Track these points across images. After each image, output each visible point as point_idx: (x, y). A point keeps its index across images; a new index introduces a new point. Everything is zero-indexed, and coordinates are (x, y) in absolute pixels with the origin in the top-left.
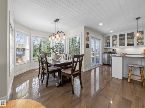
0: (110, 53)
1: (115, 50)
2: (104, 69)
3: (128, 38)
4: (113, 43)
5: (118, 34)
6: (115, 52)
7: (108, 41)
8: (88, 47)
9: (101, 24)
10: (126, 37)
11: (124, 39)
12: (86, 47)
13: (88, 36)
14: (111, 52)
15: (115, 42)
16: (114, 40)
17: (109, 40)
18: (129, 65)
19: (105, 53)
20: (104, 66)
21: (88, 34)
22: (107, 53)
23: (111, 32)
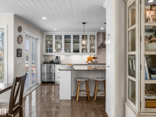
0: (52, 62)
1: (59, 58)
2: (43, 91)
3: (74, 42)
4: (56, 46)
5: (63, 34)
6: (59, 61)
7: (49, 42)
8: (21, 56)
9: (44, 18)
10: (72, 40)
11: (70, 43)
12: (17, 56)
13: (20, 34)
14: (54, 60)
15: (59, 46)
16: (58, 43)
17: (52, 42)
18: (77, 80)
19: (45, 63)
20: (43, 86)
21: (20, 29)
22: (48, 63)
23: (55, 29)
